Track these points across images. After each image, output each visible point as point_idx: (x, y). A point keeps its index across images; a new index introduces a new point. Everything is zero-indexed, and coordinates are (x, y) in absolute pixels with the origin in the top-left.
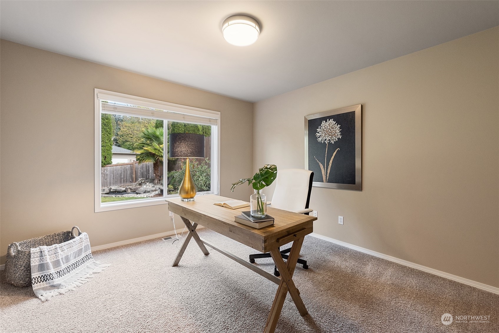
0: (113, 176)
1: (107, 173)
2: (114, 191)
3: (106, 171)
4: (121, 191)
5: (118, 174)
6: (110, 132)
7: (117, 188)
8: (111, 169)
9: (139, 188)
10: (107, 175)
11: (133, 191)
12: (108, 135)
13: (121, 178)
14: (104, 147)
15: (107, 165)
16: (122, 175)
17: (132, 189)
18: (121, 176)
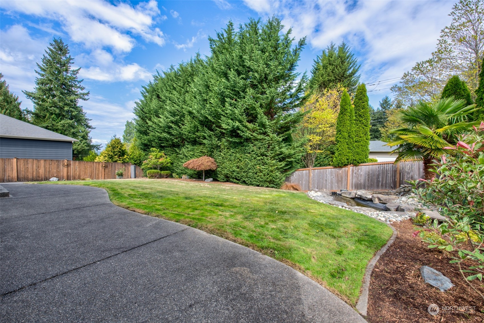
0: (369, 177)
1: (361, 173)
2: (359, 197)
3: (360, 171)
4: (366, 199)
5: (374, 176)
6: (366, 124)
7: (363, 194)
8: (366, 168)
9: (394, 199)
10: (361, 175)
11: (382, 202)
12: (363, 128)
13: (378, 182)
14: (358, 142)
15: (361, 164)
16: (381, 177)
17: (381, 199)
18: (378, 178)
